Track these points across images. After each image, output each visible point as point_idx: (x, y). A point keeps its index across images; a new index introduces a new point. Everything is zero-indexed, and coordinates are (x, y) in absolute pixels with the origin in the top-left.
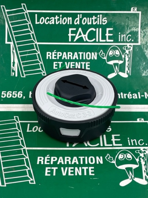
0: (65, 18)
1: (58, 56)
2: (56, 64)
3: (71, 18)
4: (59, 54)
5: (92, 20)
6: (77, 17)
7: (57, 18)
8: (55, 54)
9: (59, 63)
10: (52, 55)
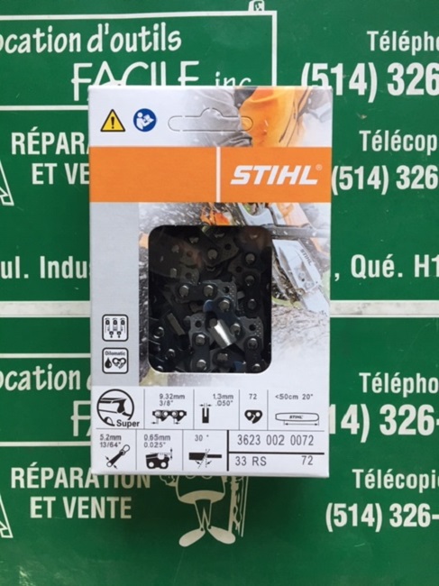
0: (63, 35)
1: (45, 143)
2: (38, 169)
3: (78, 36)
4: (47, 138)
5: (139, 40)
6: (97, 33)
7: (38, 35)
8: (35, 138)
9: (46, 165)
10: (26, 143)
